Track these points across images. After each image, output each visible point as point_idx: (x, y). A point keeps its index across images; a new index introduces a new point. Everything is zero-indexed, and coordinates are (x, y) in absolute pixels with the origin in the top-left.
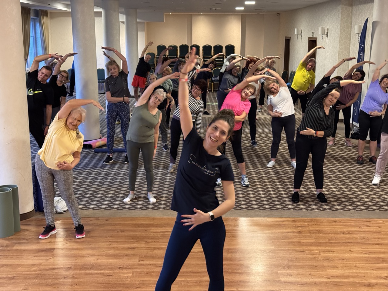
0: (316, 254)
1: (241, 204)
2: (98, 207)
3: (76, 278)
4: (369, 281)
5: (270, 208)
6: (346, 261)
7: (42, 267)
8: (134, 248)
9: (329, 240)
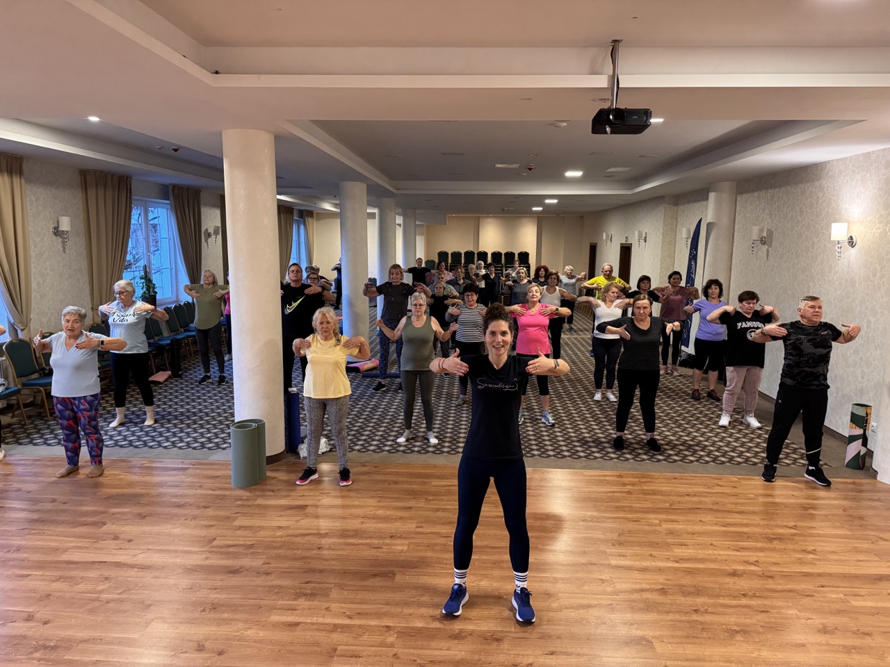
0: (655, 525)
1: (548, 450)
2: (365, 449)
3: (333, 550)
4: (733, 568)
5: (586, 457)
6: (698, 536)
7: (290, 532)
8: (410, 508)
9: (671, 505)
